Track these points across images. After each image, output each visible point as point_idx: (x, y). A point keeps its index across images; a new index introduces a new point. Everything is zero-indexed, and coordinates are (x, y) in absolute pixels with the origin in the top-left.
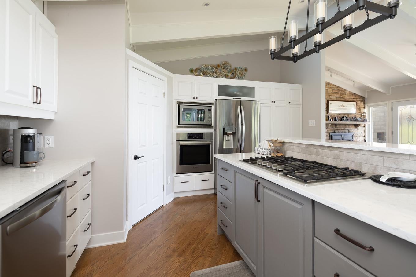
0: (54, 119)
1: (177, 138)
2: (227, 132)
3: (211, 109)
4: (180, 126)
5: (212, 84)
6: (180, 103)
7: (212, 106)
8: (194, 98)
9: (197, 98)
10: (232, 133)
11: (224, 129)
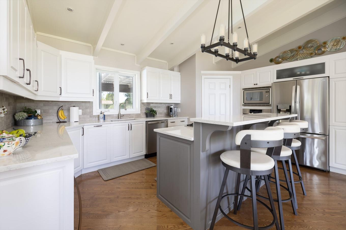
0: (180, 103)
1: (243, 112)
2: (280, 109)
3: (269, 91)
4: (245, 104)
5: (270, 71)
6: (245, 89)
7: (269, 89)
8: (255, 84)
9: (257, 84)
10: (286, 110)
11: (277, 106)
